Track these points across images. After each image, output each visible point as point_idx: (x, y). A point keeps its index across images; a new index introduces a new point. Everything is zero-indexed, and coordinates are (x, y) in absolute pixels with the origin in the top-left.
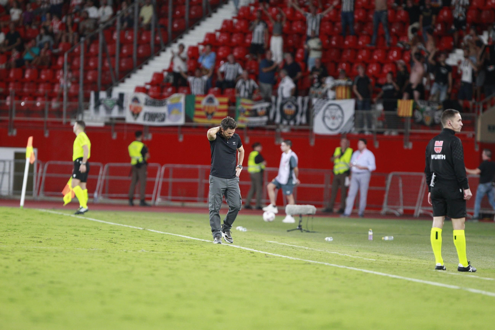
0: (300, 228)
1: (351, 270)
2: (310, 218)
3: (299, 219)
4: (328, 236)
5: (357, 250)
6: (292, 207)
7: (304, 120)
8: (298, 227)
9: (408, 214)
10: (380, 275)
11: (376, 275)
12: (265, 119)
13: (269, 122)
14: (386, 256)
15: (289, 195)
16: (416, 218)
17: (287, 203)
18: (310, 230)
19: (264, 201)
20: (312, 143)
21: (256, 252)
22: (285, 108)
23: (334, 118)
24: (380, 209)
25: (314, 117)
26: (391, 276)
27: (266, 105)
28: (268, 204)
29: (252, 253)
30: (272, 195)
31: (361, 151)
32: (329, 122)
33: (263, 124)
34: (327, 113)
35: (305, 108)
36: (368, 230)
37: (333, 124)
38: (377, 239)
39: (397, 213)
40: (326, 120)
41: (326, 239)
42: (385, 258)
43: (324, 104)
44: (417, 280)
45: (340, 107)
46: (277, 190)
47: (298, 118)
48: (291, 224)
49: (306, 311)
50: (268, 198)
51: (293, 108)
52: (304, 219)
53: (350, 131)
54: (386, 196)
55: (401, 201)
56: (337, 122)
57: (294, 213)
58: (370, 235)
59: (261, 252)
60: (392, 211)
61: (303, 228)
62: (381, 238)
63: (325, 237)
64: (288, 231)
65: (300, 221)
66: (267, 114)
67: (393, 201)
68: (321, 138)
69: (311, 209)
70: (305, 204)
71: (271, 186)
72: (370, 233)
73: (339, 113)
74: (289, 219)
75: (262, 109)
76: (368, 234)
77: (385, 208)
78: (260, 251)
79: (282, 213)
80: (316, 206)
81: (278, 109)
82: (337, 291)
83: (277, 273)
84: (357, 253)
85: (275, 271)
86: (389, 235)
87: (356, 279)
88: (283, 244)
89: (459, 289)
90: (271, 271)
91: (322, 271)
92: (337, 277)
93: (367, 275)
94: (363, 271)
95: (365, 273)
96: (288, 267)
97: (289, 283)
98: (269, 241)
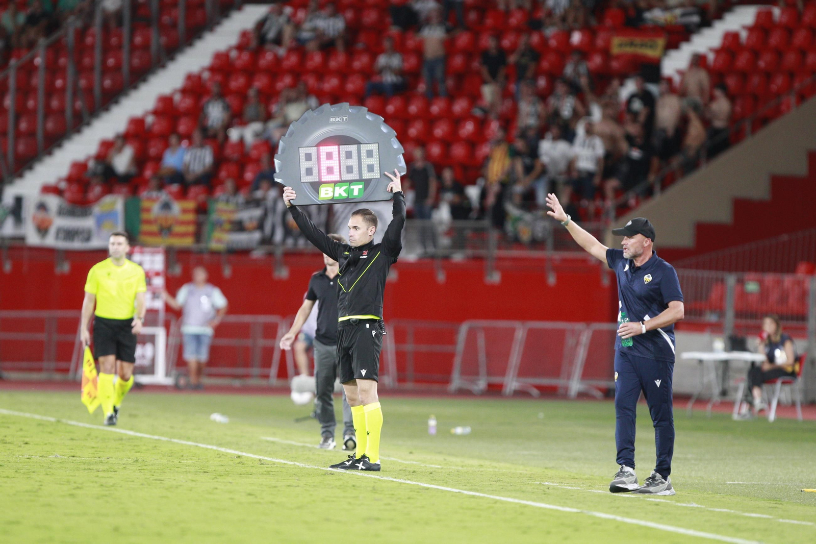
1: (400, 483)
5: (410, 451)
9: (494, 391)
14: (458, 460)
16: (507, 397)
21: (244, 456)
22: (290, 216)
24: (447, 381)
26: (466, 492)
27: (257, 213)
29: (237, 457)
35: (323, 217)
36: (427, 417)
38: (444, 432)
39: (475, 389)
42: (456, 463)
54: (457, 362)
55: (483, 369)
59: (253, 456)
60: (467, 386)
62: (450, 430)
64: (298, 420)
66: (260, 226)
67: (471, 370)
72: (432, 423)
75: (251, 219)
76: (426, 423)
77: (457, 381)
78: (250, 455)
82: (378, 519)
83: (279, 490)
84: (411, 456)
85: (275, 487)
86: (463, 425)
87: (409, 498)
88: (289, 442)
89: (578, 513)
90: (270, 488)
91: (354, 486)
92: (377, 496)
93: (426, 491)
94: (421, 486)
95: (424, 488)
96: (298, 480)
97: (299, 508)
98: (265, 438)
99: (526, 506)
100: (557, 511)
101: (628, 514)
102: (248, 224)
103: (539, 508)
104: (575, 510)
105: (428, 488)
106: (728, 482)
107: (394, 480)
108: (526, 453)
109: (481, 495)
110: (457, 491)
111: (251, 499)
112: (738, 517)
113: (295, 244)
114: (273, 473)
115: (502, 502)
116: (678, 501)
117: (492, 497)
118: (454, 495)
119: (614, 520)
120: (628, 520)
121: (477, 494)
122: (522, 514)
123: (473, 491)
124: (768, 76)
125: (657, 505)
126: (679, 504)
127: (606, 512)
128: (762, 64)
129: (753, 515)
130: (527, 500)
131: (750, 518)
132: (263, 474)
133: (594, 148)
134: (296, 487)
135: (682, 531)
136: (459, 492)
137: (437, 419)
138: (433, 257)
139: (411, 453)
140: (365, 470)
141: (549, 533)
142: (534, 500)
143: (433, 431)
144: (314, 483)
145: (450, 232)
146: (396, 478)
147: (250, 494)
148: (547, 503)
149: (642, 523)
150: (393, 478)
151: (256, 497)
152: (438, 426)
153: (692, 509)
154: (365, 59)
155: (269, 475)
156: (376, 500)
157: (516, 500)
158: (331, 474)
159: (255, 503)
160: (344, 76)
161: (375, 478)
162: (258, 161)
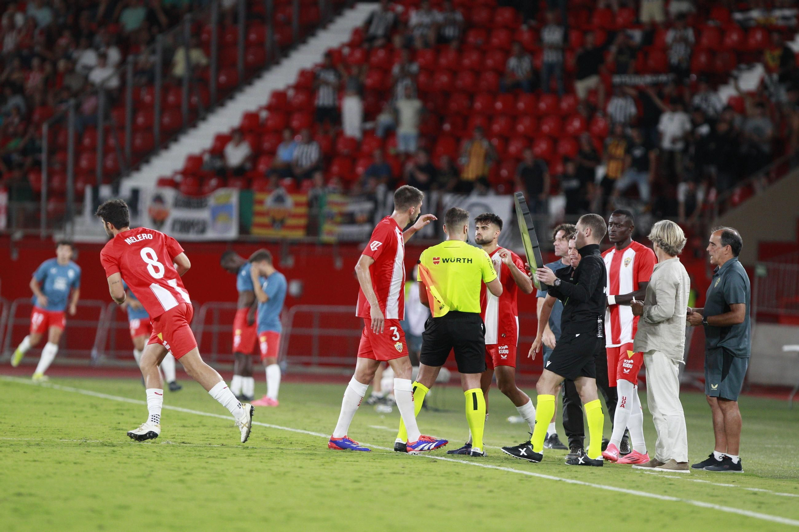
2: (441, 388)
12: (367, 228)
18: (440, 407)
26: (568, 481)
27: (367, 206)
35: (433, 210)
43: (462, 203)
45: (487, 209)
61: (430, 404)
66: (370, 220)
75: (362, 211)
82: (480, 506)
83: (384, 478)
85: (381, 474)
89: (676, 502)
91: (458, 474)
92: (480, 483)
93: (530, 479)
94: (524, 474)
95: (527, 476)
96: (403, 468)
97: (404, 494)
98: (373, 426)
99: (626, 494)
100: (656, 499)
101: (725, 503)
102: (359, 217)
103: (639, 497)
104: (674, 499)
105: (531, 477)
109: (583, 483)
110: (558, 479)
111: (357, 485)
114: (379, 461)
115: (601, 490)
116: (777, 491)
119: (712, 509)
120: (726, 509)
121: (578, 482)
122: (621, 501)
125: (755, 494)
126: (777, 494)
127: (705, 501)
130: (628, 489)
132: (369, 461)
134: (401, 474)
135: (779, 519)
141: (647, 521)
144: (419, 470)
146: (499, 466)
147: (356, 481)
148: (648, 492)
149: (740, 512)
150: (497, 466)
153: (790, 498)
154: (474, 57)
155: (376, 462)
156: (479, 487)
157: (616, 489)
158: (435, 461)
159: (360, 489)
160: (454, 72)
161: (479, 466)
162: (370, 156)
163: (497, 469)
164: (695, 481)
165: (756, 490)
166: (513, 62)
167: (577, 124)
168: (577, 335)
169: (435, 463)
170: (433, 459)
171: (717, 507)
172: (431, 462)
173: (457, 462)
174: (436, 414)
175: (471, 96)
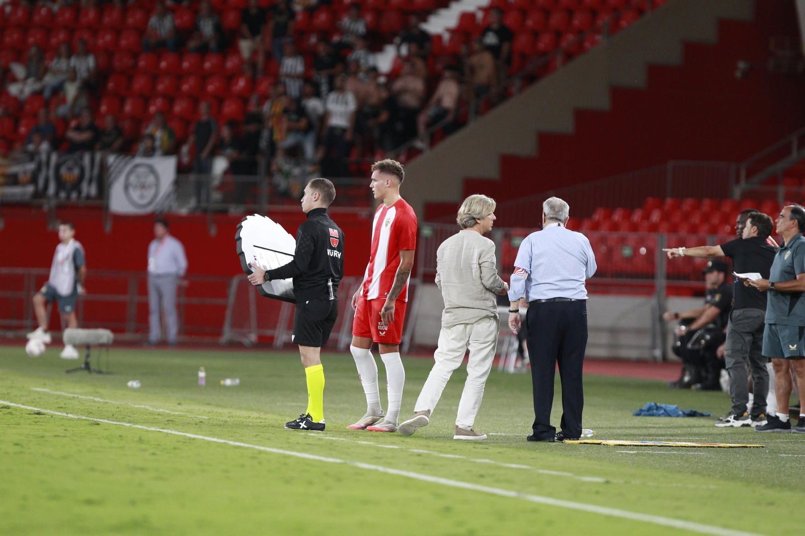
0: (87, 367)
1: (167, 434)
2: (104, 350)
3: (84, 352)
4: (134, 379)
5: (178, 402)
6: (73, 333)
7: (93, 191)
8: (83, 366)
9: (265, 343)
10: (215, 442)
11: (208, 442)
12: (30, 189)
13: (37, 195)
14: (226, 411)
15: (69, 313)
16: (277, 349)
17: (67, 326)
18: (104, 369)
19: (28, 322)
20: (108, 228)
21: (12, 406)
22: (63, 171)
23: (143, 186)
24: (219, 334)
25: (110, 186)
26: (231, 443)
27: (31, 166)
28: (35, 327)
29: (8, 407)
30: (42, 312)
31: (161, 239)
32: (135, 194)
33: (27, 198)
34: (133, 179)
35: (96, 171)
36: (197, 369)
37: (142, 197)
38: (213, 384)
39: (246, 341)
40: (131, 191)
41: (130, 384)
42: (224, 413)
43: (126, 164)
44: (275, 450)
45: (152, 170)
46: (50, 307)
47: (85, 187)
48: (71, 361)
49: (89, 502)
50: (35, 318)
51: (76, 172)
52: (94, 353)
53: (170, 207)
54: (229, 314)
55: (253, 321)
56: (150, 193)
57: (77, 342)
58: (202, 378)
59: (22, 407)
60: (237, 338)
61: (93, 366)
62: (220, 382)
63: (128, 381)
64: (68, 372)
65: (88, 356)
66: (34, 180)
67: (240, 322)
68: (122, 220)
69: (104, 335)
70: (96, 327)
71: (38, 299)
72: (202, 374)
73: (151, 179)
74: (69, 352)
75: (25, 172)
76: (197, 375)
77: (228, 334)
78: (19, 405)
79: (57, 343)
80: (114, 330)
81: (51, 173)
82: (142, 469)
83: (46, 441)
84: (180, 408)
85: (43, 437)
86: (232, 377)
87: (175, 448)
88: (59, 393)
89: (341, 464)
90: (37, 438)
91: (120, 436)
92: (143, 446)
93: (192, 441)
94: (187, 437)
95: (190, 439)
96: (65, 430)
97: (65, 457)
98: (35, 389)
99: (290, 457)
100: (321, 461)
101: (390, 465)
102: (22, 177)
103: (303, 459)
104: (338, 461)
105: (194, 439)
106: (491, 434)
107: (161, 430)
108: (294, 404)
109: (246, 445)
110: (222, 441)
111: (17, 449)
112: (498, 468)
113: (68, 197)
114: (41, 424)
115: (266, 453)
116: (441, 452)
117: (257, 447)
118: (220, 445)
119: (376, 471)
120: (391, 471)
121: (242, 444)
122: (285, 464)
123: (238, 442)
124: (535, 34)
125: (419, 455)
126: (441, 455)
127: (370, 463)
128: (530, 23)
129: (513, 466)
130: (292, 451)
131: (512, 469)
132: (31, 424)
133: (346, 103)
134: (63, 437)
135: (443, 481)
136: (225, 443)
137: (206, 371)
138: (205, 211)
139: (179, 404)
140: (307, 429)
141: (311, 483)
142: (298, 451)
143: (203, 383)
144: (81, 433)
145: (222, 187)
146: (163, 428)
147: (16, 444)
148: (312, 454)
149: (404, 473)
150: (160, 428)
151: (23, 447)
152: (207, 377)
153: (454, 460)
154: (138, 16)
155: (37, 425)
156: (142, 450)
157: (281, 451)
158: (98, 424)
159: (21, 452)
160: (117, 32)
161: (142, 429)
162: (35, 115)
163: (160, 432)
164: (359, 442)
165: (421, 451)
166: (153, 20)
167: (242, 83)
168: (307, 302)
169: (98, 426)
170: (96, 422)
171: (381, 469)
172: (94, 424)
173: (120, 425)
174: (100, 376)
175: (135, 55)
